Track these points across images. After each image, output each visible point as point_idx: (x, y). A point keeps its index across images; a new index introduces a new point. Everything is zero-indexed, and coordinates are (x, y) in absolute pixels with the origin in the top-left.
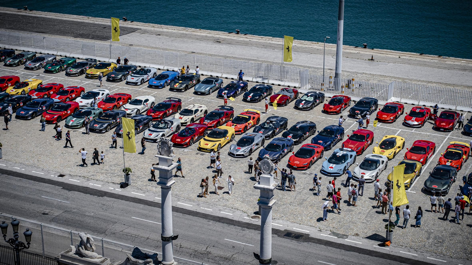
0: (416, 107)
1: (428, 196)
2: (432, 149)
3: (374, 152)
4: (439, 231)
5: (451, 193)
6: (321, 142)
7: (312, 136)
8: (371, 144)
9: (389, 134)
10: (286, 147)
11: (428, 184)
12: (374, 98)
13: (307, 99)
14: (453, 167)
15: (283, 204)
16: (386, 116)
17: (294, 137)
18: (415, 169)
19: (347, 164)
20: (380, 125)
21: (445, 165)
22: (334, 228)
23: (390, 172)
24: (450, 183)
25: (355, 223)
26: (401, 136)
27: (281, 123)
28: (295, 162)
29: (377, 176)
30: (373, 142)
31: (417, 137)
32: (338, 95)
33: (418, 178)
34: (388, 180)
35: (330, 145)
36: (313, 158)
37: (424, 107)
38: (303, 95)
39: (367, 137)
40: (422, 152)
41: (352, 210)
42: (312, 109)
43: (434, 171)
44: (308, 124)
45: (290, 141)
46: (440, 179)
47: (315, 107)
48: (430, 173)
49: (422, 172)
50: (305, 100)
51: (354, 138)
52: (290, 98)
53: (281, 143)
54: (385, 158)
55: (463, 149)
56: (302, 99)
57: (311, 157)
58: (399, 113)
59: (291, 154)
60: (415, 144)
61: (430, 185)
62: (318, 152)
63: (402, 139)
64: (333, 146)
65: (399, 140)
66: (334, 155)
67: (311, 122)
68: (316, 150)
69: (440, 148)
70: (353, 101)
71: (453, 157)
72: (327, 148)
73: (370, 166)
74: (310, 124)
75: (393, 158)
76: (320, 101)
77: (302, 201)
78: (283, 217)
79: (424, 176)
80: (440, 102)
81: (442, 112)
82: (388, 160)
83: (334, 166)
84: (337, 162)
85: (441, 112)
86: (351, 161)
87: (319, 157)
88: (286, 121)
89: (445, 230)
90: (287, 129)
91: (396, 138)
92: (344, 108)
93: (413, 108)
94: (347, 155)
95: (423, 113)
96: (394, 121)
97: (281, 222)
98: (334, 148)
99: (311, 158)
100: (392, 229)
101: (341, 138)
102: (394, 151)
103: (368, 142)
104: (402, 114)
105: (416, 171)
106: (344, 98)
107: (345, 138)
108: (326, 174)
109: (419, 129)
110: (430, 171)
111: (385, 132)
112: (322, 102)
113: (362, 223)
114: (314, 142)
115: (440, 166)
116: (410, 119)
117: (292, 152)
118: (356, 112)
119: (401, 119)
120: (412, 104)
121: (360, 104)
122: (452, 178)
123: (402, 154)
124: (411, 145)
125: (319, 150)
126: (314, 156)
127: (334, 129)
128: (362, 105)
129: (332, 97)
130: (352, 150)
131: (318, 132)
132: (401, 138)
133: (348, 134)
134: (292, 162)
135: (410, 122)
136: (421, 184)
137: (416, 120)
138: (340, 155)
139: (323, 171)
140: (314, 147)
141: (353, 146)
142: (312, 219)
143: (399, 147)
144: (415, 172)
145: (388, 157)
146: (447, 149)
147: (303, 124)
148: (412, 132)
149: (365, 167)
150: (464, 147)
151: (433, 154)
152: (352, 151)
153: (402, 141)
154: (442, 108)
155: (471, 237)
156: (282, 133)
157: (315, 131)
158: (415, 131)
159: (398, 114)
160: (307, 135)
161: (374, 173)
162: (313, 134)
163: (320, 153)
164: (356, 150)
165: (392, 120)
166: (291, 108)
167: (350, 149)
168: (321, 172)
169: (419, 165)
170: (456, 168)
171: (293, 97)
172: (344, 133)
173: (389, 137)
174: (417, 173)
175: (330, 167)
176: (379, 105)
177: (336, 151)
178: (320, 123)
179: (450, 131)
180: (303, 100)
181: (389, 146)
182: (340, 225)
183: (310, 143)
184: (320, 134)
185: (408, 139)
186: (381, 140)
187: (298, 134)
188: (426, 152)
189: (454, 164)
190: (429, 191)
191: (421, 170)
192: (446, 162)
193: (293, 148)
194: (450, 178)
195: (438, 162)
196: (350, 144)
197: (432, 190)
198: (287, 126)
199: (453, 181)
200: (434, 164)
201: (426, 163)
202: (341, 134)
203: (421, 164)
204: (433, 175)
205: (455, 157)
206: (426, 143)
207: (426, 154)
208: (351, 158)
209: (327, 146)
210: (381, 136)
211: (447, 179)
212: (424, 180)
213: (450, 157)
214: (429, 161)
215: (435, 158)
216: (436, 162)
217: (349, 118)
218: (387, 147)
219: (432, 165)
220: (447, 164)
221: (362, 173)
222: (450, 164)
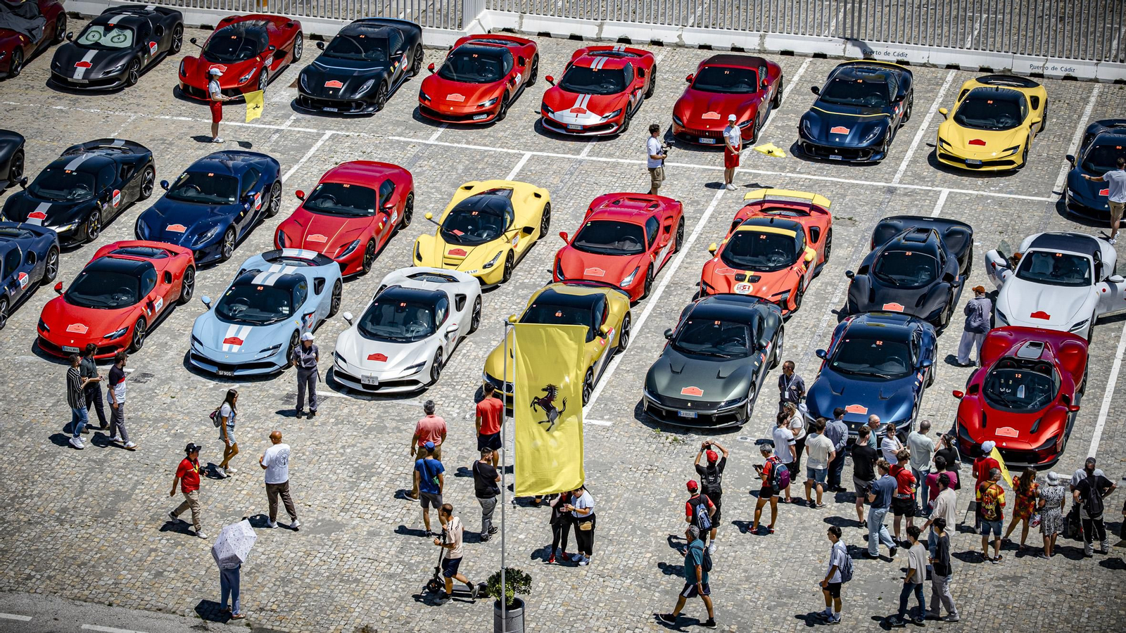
0: (590, 49)
1: (664, 434)
2: (668, 229)
3: (419, 258)
4: (723, 585)
5: (764, 416)
6: (179, 228)
7: (138, 204)
8: (402, 224)
9: (479, 178)
10: (26, 261)
11: (662, 382)
12: (401, 17)
13: (106, 41)
14: (762, 300)
15: (29, 523)
16: (461, 98)
17: (55, 216)
18: (603, 320)
19: (303, 318)
20: (439, 139)
21: (731, 296)
22: (262, 610)
23: (494, 343)
24: (756, 372)
25: (357, 581)
26: (532, 182)
28: (71, 328)
29: (438, 366)
30: (413, 217)
31: (602, 180)
32: (241, 13)
33: (618, 358)
34: (489, 377)
35: (220, 241)
36: (150, 305)
37: (624, 46)
38: (86, 22)
39: (386, 192)
40: (628, 246)
41: (337, 523)
42: (129, 84)
43: (686, 324)
44: (117, 154)
45: (39, 234)
46: (711, 356)
47: (142, 73)
48: (667, 335)
49: (634, 332)
50: (96, 45)
51: (328, 204)
52: (28, 41)
54: (469, 283)
55: (803, 221)
56: (82, 41)
57: (140, 298)
58: (518, 79)
59: (47, 294)
60: (597, 210)
61: (669, 386)
62: (168, 277)
63: (537, 196)
64: (237, 245)
65: (525, 201)
66: (244, 285)
67: (127, 142)
68: (159, 265)
69: (703, 222)
70: (313, 37)
71: (761, 258)
72: (209, 257)
73: (406, 323)
74: (124, 151)
75: (505, 280)
76: (166, 46)
77: (114, 503)
78: (29, 577)
79: (642, 348)
80: (691, 21)
81: (703, 64)
82: (484, 291)
83: (245, 332)
84: (257, 313)
85: (698, 62)
86: (320, 306)
87: (174, 297)
88: (15, 144)
89: (748, 579)
90: (23, 183)
91: (512, 190)
92: (271, 73)
93: (578, 53)
94: (299, 280)
95: (621, 71)
96: (497, 114)
97: (26, 601)
98: (239, 251)
99: (141, 306)
100: (517, 595)
101: (270, 207)
102: (506, 248)
103: (389, 215)
104: (530, 83)
105: (605, 328)
106: (271, 25)
107: (288, 206)
108: (214, 370)
109: (608, 143)
110: (668, 326)
111: (461, 167)
112: (172, 52)
113: (384, 581)
114: (147, 232)
115: (709, 303)
116: (567, 104)
117: (54, 283)
118: (329, 84)
119: (529, 104)
120: (573, 37)
121: (342, 46)
122: (761, 348)
123: (542, 262)
124: (576, 218)
125: (174, 266)
126: (152, 294)
127: (236, 168)
128: (352, 55)
129: (215, 25)
130: (320, 255)
131: (164, 184)
132: (535, 189)
133: (296, 187)
134: (54, 328)
135: (566, 117)
136: (631, 387)
137: (592, 107)
138: (271, 282)
139: (196, 357)
140: (151, 255)
141: (321, 238)
142: (161, 580)
143: (528, 230)
144: (602, 335)
145: (479, 278)
146: (735, 225)
147: (96, 154)
148: (581, 162)
149: (382, 330)
150: (807, 209)
151: (676, 250)
152: (323, 260)
153: (539, 205)
154: (701, 47)
155: (860, 603)
157: (151, 182)
158: (591, 153)
159: (512, 82)
160: (116, 200)
161: (425, 350)
162: (142, 198)
163: (177, 277)
164: (338, 256)
165: (488, 112)
166: (36, 84)
167: (311, 255)
168: (186, 362)
169: (617, 304)
170: (778, 303)
171: (39, 35)
172: (279, 182)
173: (480, 187)
174: (610, 337)
175: (226, 341)
176: (427, 48)
177: (248, 265)
178: (171, 144)
180: (88, 48)
181: (485, 229)
182: (287, 593)
183: (133, 238)
184: (174, 192)
185: (561, 193)
186: (445, 205)
187: (73, 203)
188: (644, 246)
189: (769, 289)
190: (667, 411)
191: (629, 322)
192: (732, 280)
193: (56, 263)
194: (753, 352)
195: (698, 284)
196: (310, 233)
197: (679, 410)
198: (21, 168)
199: (769, 363)
200: (682, 294)
201: (649, 291)
202: (267, 190)
203: (627, 300)
204: (680, 340)
205: (770, 256)
206: (644, 204)
207: (643, 251)
208: (317, 292)
209: (206, 246)
210: (446, 188)
211: (742, 357)
212: (643, 367)
213: (748, 258)
214: (661, 284)
215: (687, 268)
216: (691, 286)
217: (300, 116)
218: (472, 232)
219: (674, 300)
220: (737, 292)
221: (370, 358)
222: (751, 289)
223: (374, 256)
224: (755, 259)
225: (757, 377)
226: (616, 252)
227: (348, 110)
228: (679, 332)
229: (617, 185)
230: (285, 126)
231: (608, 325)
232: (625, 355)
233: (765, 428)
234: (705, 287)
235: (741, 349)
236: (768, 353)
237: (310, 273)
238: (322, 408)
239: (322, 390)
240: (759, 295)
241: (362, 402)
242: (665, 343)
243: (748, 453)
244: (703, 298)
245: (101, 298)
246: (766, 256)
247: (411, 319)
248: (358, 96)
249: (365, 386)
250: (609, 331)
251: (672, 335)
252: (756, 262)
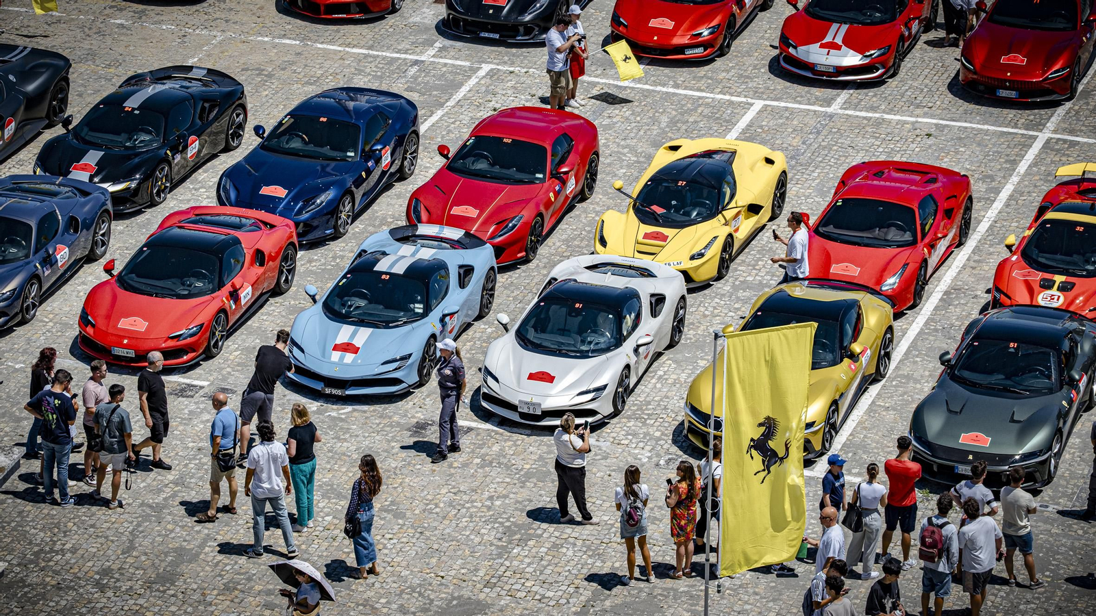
2: (949, 214)
3: (603, 242)
6: (278, 191)
7: (223, 157)
8: (582, 197)
9: (689, 135)
10: (66, 230)
11: (934, 424)
14: (1075, 316)
15: (58, 587)
16: (668, 24)
17: (107, 170)
18: (855, 337)
19: (442, 320)
21: (1033, 309)
23: (702, 363)
24: (1063, 415)
26: (763, 142)
27: (31, 88)
28: (124, 324)
29: (623, 391)
30: (598, 186)
31: (861, 142)
33: (874, 390)
34: (694, 410)
35: (332, 210)
36: (234, 295)
39: (561, 151)
40: (893, 234)
41: (479, 602)
43: (970, 345)
44: (196, 87)
45: (85, 194)
46: (1004, 392)
48: (943, 359)
49: (898, 354)
51: (482, 165)
53: (30, 212)
54: (670, 279)
57: (221, 285)
59: (93, 275)
60: (851, 183)
61: (942, 432)
62: (259, 257)
63: (769, 161)
64: (355, 217)
65: (752, 169)
66: (363, 272)
67: (210, 71)
68: (249, 241)
69: (998, 205)
71: (1076, 258)
72: (317, 232)
73: (581, 331)
74: (205, 83)
75: (720, 277)
77: (174, 564)
79: (909, 377)
82: (690, 291)
83: (362, 336)
84: (379, 310)
86: (466, 303)
87: (268, 285)
90: (66, 123)
91: (734, 153)
94: (439, 268)
96: (717, 49)
98: (359, 226)
99: (223, 297)
101: (402, 166)
102: (724, 233)
103: (564, 183)
104: (765, 6)
105: (856, 348)
107: (428, 166)
108: (318, 386)
109: (871, 92)
110: (945, 347)
111: (664, 120)
114: (233, 195)
115: (1001, 316)
116: (816, 36)
117: (103, 261)
119: (762, 35)
122: (1073, 384)
124: (822, 194)
125: (269, 242)
126: (237, 281)
127: (357, 111)
130: (467, 234)
131: (258, 130)
132: (766, 152)
133: (440, 141)
134: (101, 324)
135: (815, 54)
137: (852, 42)
138: (400, 269)
141: (471, 212)
143: (754, 209)
144: (853, 357)
145: (685, 273)
146: (1042, 210)
147: (168, 86)
148: (831, 116)
149: (547, 339)
151: (959, 243)
152: (471, 241)
153: (773, 173)
156: (34, 149)
157: (241, 126)
158: (847, 105)
159: (739, 7)
160: (192, 150)
161: (606, 370)
162: (227, 149)
163: (272, 259)
164: (493, 237)
165: (706, 45)
167: (455, 234)
169: (874, 314)
172: (416, 133)
173: (690, 147)
174: (864, 360)
175: (336, 348)
177: (370, 244)
178: (270, 76)
179: (1057, 104)
181: (695, 205)
183: (214, 202)
184: (272, 142)
185: (803, 159)
186: (641, 170)
187: (132, 153)
188: (915, 235)
189: (1086, 301)
190: (940, 465)
191: (891, 340)
192: (1036, 287)
193: (107, 234)
194: (1061, 388)
195: (988, 291)
196: (457, 203)
197: (956, 465)
198: (64, 102)
199: (1081, 404)
200: (965, 305)
201: (920, 298)
202: (399, 143)
203: (888, 309)
204: (962, 368)
205: (1088, 255)
206: (918, 178)
207: (913, 243)
208: (462, 285)
209: (313, 217)
210: (643, 147)
211: (1045, 394)
212: (908, 403)
213: (1059, 257)
214: (938, 289)
215: (973, 268)
216: (979, 293)
217: (448, 43)
218: (677, 209)
219: (954, 311)
220: (1042, 303)
221: (532, 377)
222: (1062, 299)
223: (542, 238)
224: (1068, 258)
225: (1065, 423)
226: (876, 242)
227: (514, 37)
228: (960, 357)
229: (881, 150)
230: (428, 56)
231: (861, 344)
232: (884, 386)
233: (1073, 493)
234: (998, 295)
235: (1043, 382)
236: (1082, 389)
237: (454, 259)
238: (464, 441)
239: (465, 419)
240: (1071, 309)
241: (520, 439)
242: (940, 371)
243: (1049, 527)
244: (996, 311)
245: (167, 283)
246: (1083, 255)
247: (588, 326)
248: (528, 18)
249: (523, 415)
250: (863, 352)
251: (949, 360)
252: (1069, 263)
